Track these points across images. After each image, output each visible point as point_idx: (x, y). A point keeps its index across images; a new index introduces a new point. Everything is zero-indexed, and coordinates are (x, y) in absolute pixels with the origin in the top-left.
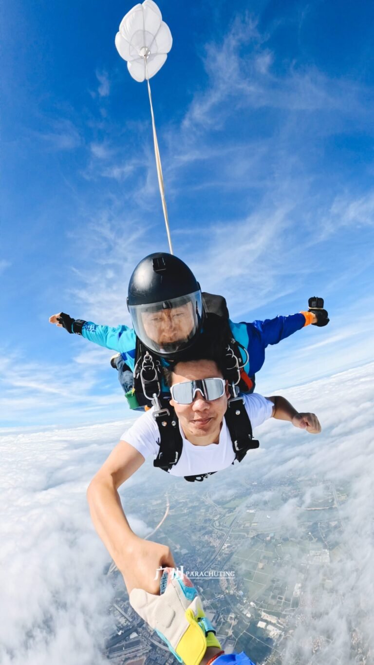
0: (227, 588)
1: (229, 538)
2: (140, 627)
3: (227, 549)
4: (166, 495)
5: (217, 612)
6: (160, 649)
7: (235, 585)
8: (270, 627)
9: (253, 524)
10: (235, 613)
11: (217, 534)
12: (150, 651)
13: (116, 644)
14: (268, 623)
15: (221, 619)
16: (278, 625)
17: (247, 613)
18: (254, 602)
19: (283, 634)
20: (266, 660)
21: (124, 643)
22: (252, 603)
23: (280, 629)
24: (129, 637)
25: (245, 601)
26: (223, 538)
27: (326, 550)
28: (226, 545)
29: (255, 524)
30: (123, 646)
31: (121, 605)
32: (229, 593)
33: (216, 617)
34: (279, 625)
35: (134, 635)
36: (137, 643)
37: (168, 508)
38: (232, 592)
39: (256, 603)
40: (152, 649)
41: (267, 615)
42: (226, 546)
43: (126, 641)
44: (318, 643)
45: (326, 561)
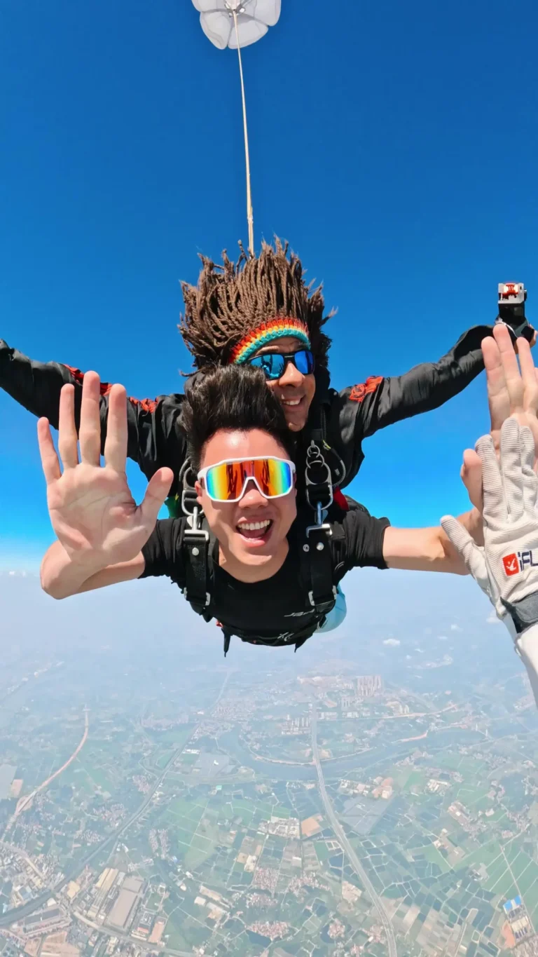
0: (157, 851)
1: (162, 784)
2: (58, 891)
3: (158, 799)
4: (84, 710)
5: (145, 879)
6: (82, 922)
7: (168, 847)
8: (211, 906)
9: (194, 770)
10: (166, 883)
11: (146, 776)
12: (70, 925)
13: (31, 913)
14: (209, 900)
15: (149, 889)
16: (221, 903)
17: (182, 885)
18: (190, 872)
19: (228, 914)
20: (205, 945)
21: (41, 911)
22: (188, 874)
23: (224, 908)
24: (47, 904)
25: (179, 870)
26: (155, 782)
27: (295, 819)
28: (158, 793)
29: (197, 770)
30: (40, 915)
31: (34, 860)
32: (160, 857)
33: (144, 886)
34: (223, 904)
35: (51, 902)
36: (56, 912)
37: (87, 730)
38: (163, 856)
39: (193, 874)
40: (73, 922)
41: (208, 890)
42: (158, 795)
43: (43, 908)
44: (278, 930)
45: (295, 832)
